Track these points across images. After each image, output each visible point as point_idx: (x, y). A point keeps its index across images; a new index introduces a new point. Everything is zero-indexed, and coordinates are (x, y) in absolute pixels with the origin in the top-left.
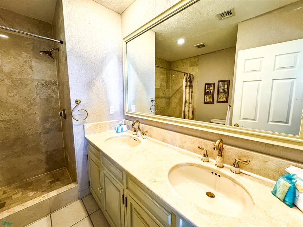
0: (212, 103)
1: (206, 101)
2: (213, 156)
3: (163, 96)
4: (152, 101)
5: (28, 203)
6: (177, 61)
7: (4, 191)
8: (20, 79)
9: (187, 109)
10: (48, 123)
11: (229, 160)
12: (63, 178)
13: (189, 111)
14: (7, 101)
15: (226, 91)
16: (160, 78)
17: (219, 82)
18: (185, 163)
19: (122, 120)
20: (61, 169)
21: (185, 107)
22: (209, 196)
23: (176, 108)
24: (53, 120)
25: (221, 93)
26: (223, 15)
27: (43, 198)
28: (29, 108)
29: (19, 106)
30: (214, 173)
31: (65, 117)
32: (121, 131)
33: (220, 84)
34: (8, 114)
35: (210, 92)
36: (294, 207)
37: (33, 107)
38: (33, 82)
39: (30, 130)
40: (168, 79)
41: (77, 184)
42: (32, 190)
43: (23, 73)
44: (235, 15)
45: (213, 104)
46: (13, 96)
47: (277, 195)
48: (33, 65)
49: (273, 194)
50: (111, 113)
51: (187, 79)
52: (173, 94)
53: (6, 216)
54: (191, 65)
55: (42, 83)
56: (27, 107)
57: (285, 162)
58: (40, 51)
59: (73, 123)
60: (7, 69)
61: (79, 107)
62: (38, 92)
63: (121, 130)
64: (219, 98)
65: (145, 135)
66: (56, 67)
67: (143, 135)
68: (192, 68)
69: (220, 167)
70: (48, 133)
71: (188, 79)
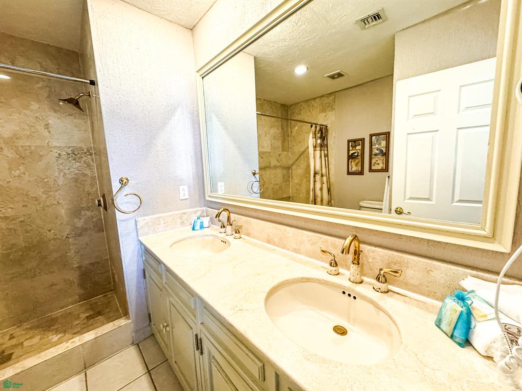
0: (361, 172)
1: (351, 169)
2: (346, 265)
3: (278, 164)
4: (254, 174)
5: (47, 353)
6: (299, 103)
7: (11, 335)
8: (30, 147)
9: (318, 186)
10: (81, 219)
11: (371, 270)
12: (108, 310)
13: (321, 189)
14: (10, 184)
15: (384, 151)
16: (270, 133)
17: (372, 137)
18: (299, 278)
19: (203, 208)
20: (105, 296)
21: (315, 181)
22: (338, 333)
23: (300, 185)
24: (89, 213)
25: (376, 155)
26: (366, 21)
27: (72, 344)
28: (46, 194)
29: (30, 193)
30: (347, 293)
31: (105, 208)
32: (201, 228)
33: (373, 140)
34: (11, 206)
35: (356, 154)
36: (469, 347)
37: (53, 193)
38: (51, 151)
39: (50, 231)
40: (284, 135)
41: (128, 318)
42: (57, 331)
43: (33, 136)
44: (387, 20)
45: (363, 174)
46: (19, 176)
47: (442, 327)
48: (50, 122)
49: (436, 325)
50: (182, 198)
51: (315, 134)
52: (295, 160)
53: (11, 375)
54: (322, 109)
55: (67, 153)
56: (44, 193)
57: (459, 270)
58: (60, 100)
59: (117, 217)
60: (7, 130)
61: (126, 190)
62: (61, 167)
63: (201, 226)
64: (372, 165)
65: (239, 232)
66: (89, 125)
67: (236, 233)
68: (325, 114)
69: (356, 283)
70: (80, 235)
71: (318, 133)
